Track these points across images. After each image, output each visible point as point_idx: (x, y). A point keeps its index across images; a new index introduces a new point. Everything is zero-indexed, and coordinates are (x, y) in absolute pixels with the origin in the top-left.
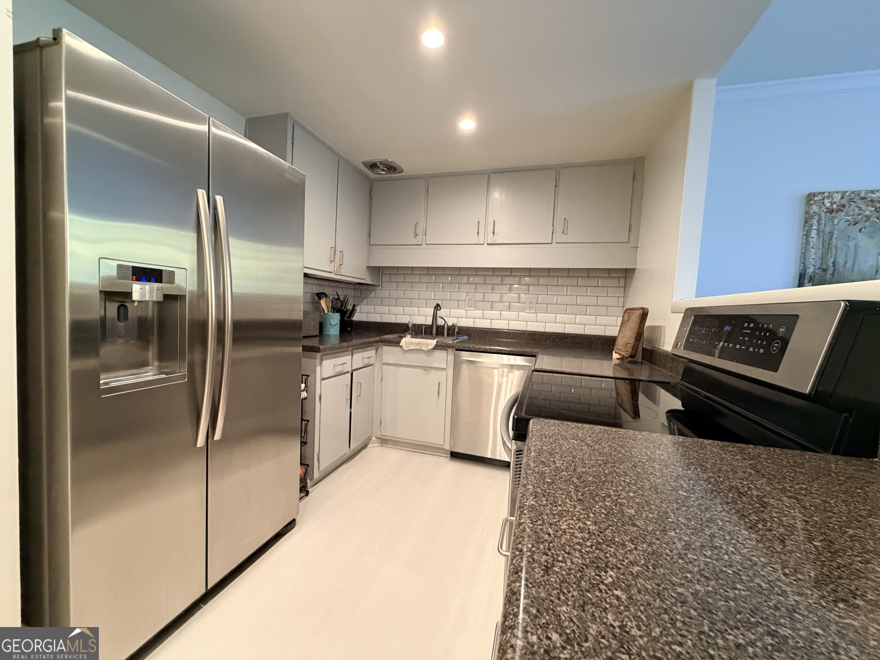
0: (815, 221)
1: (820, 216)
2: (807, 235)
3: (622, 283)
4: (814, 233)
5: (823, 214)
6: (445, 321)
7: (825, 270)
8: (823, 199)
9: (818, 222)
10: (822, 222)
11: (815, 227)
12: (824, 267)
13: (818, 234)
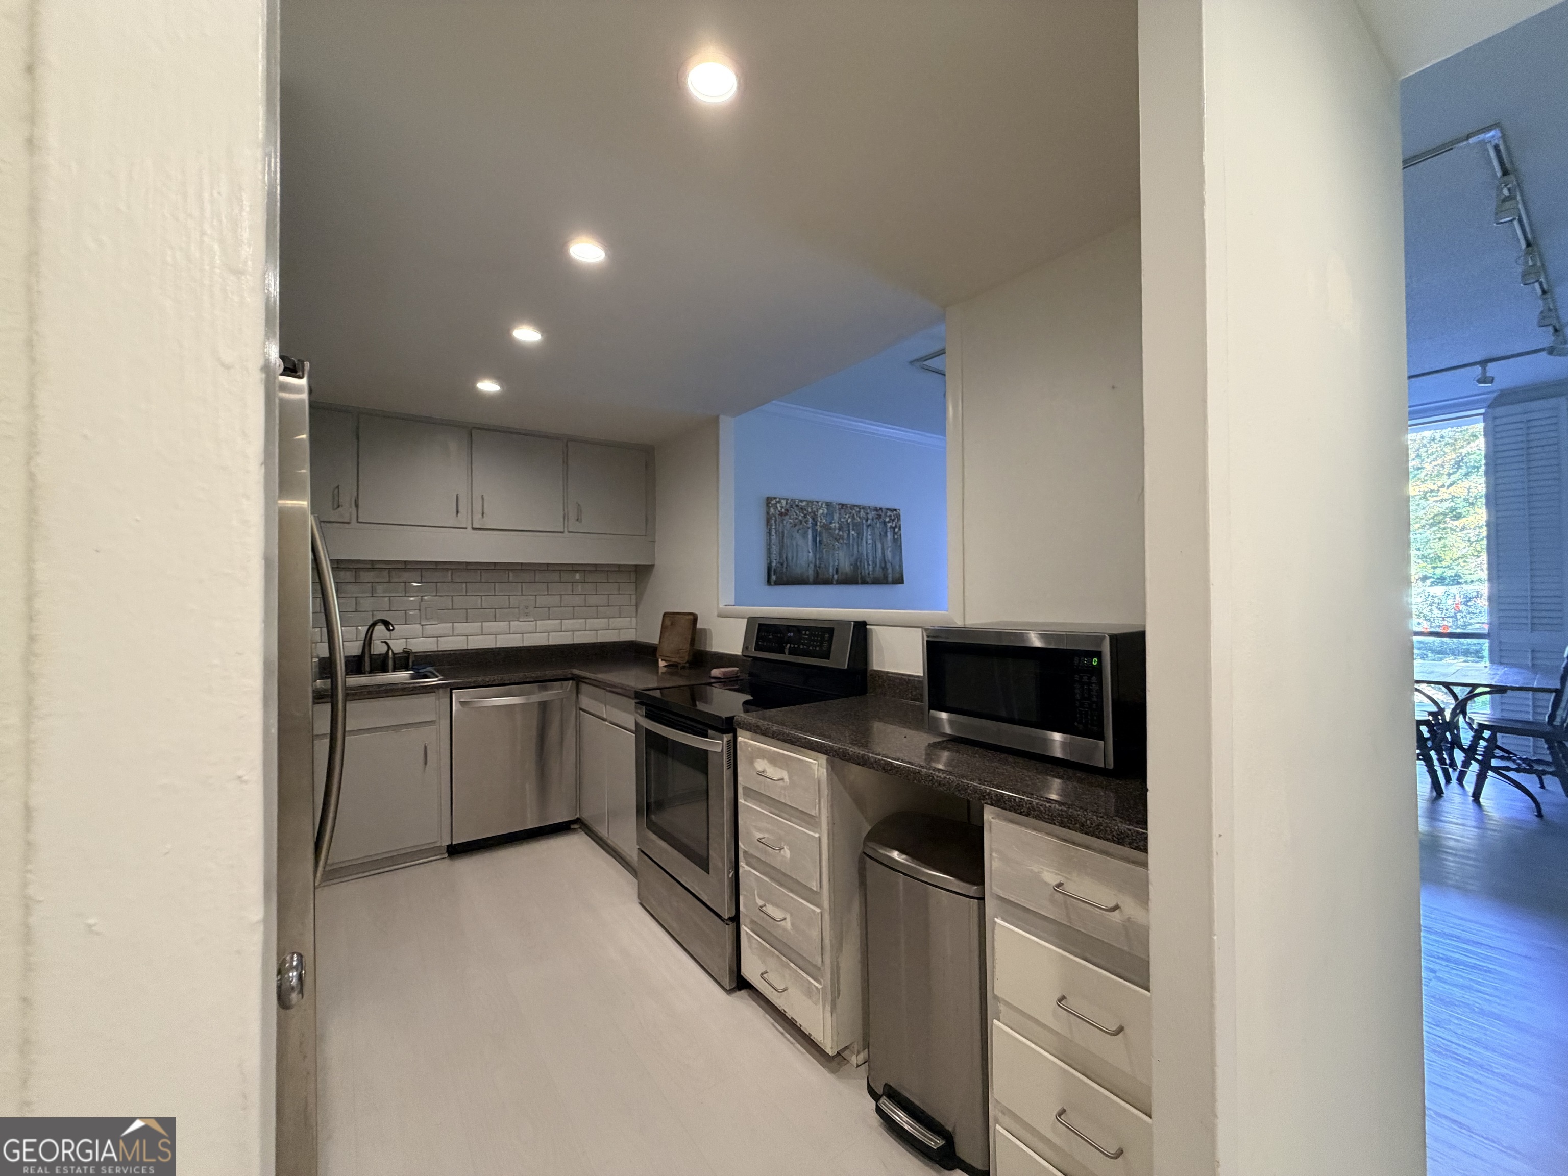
0: (773, 522)
1: (776, 518)
2: (770, 533)
3: (633, 579)
4: (773, 533)
5: (777, 516)
6: (389, 647)
7: (782, 564)
8: (776, 504)
9: (776, 521)
10: (777, 522)
11: (773, 527)
12: (781, 561)
13: (776, 533)
